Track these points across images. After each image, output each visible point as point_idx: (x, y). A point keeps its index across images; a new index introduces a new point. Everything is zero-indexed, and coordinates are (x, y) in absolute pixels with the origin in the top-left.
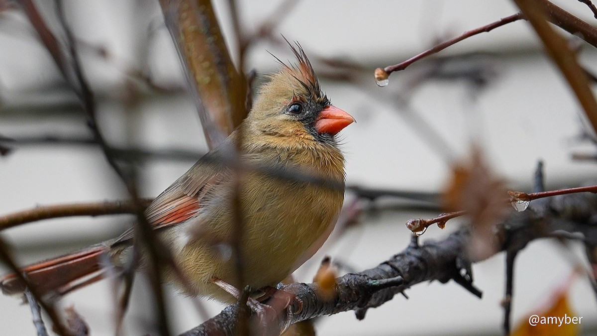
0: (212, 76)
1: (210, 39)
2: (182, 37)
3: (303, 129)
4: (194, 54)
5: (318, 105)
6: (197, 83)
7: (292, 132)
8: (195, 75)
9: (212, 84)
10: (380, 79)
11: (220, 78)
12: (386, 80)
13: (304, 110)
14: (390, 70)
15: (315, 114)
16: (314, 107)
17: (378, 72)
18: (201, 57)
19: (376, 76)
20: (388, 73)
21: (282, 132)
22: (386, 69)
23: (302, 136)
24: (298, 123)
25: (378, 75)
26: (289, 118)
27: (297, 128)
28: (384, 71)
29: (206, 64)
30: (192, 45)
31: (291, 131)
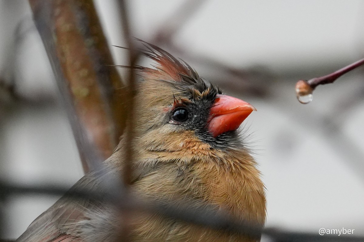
0: (91, 88)
1: (90, 42)
2: (55, 39)
3: (195, 138)
4: (69, 59)
5: (206, 101)
6: (72, 96)
7: (183, 146)
8: (69, 86)
9: (91, 98)
10: (303, 94)
11: (101, 90)
12: (310, 96)
13: (190, 115)
14: (316, 83)
15: (205, 114)
16: (200, 106)
17: (300, 86)
18: (78, 64)
19: (298, 91)
20: (313, 87)
21: (171, 147)
22: (310, 82)
23: (195, 148)
24: (187, 132)
25: (300, 88)
26: (175, 128)
27: (188, 139)
28: (307, 84)
29: (84, 72)
30: (67, 49)
31: (181, 144)
